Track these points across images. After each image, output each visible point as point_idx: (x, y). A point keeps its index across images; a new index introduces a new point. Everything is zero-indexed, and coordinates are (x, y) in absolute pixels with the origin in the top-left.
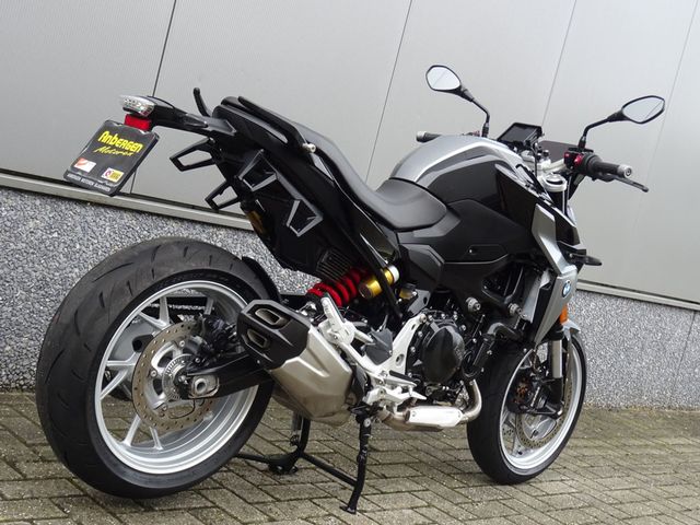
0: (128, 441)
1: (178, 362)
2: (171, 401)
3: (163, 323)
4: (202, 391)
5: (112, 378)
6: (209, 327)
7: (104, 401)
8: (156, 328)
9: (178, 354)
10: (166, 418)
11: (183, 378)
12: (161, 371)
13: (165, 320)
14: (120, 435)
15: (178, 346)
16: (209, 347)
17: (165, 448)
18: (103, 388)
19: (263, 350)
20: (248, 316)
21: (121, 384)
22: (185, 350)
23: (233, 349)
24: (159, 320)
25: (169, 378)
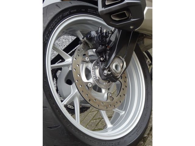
0: (109, 125)
1: (94, 69)
2: (109, 89)
3: (69, 60)
4: (120, 69)
5: (74, 106)
6: (91, 39)
7: (82, 122)
8: (68, 65)
9: (90, 66)
10: (116, 99)
11: (106, 72)
12: (91, 80)
13: (68, 58)
14: (104, 127)
15: (87, 62)
16: (100, 48)
17: (125, 110)
18: (75, 118)
19: (128, 19)
20: (103, 9)
21: (80, 105)
22: (92, 61)
23: (110, 41)
24: (66, 61)
25: (98, 80)
